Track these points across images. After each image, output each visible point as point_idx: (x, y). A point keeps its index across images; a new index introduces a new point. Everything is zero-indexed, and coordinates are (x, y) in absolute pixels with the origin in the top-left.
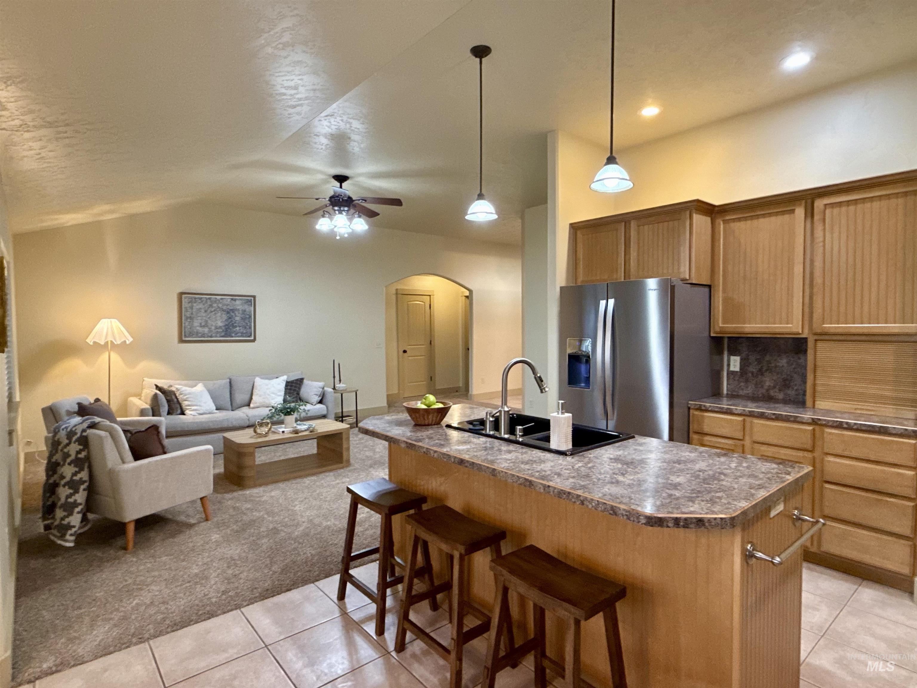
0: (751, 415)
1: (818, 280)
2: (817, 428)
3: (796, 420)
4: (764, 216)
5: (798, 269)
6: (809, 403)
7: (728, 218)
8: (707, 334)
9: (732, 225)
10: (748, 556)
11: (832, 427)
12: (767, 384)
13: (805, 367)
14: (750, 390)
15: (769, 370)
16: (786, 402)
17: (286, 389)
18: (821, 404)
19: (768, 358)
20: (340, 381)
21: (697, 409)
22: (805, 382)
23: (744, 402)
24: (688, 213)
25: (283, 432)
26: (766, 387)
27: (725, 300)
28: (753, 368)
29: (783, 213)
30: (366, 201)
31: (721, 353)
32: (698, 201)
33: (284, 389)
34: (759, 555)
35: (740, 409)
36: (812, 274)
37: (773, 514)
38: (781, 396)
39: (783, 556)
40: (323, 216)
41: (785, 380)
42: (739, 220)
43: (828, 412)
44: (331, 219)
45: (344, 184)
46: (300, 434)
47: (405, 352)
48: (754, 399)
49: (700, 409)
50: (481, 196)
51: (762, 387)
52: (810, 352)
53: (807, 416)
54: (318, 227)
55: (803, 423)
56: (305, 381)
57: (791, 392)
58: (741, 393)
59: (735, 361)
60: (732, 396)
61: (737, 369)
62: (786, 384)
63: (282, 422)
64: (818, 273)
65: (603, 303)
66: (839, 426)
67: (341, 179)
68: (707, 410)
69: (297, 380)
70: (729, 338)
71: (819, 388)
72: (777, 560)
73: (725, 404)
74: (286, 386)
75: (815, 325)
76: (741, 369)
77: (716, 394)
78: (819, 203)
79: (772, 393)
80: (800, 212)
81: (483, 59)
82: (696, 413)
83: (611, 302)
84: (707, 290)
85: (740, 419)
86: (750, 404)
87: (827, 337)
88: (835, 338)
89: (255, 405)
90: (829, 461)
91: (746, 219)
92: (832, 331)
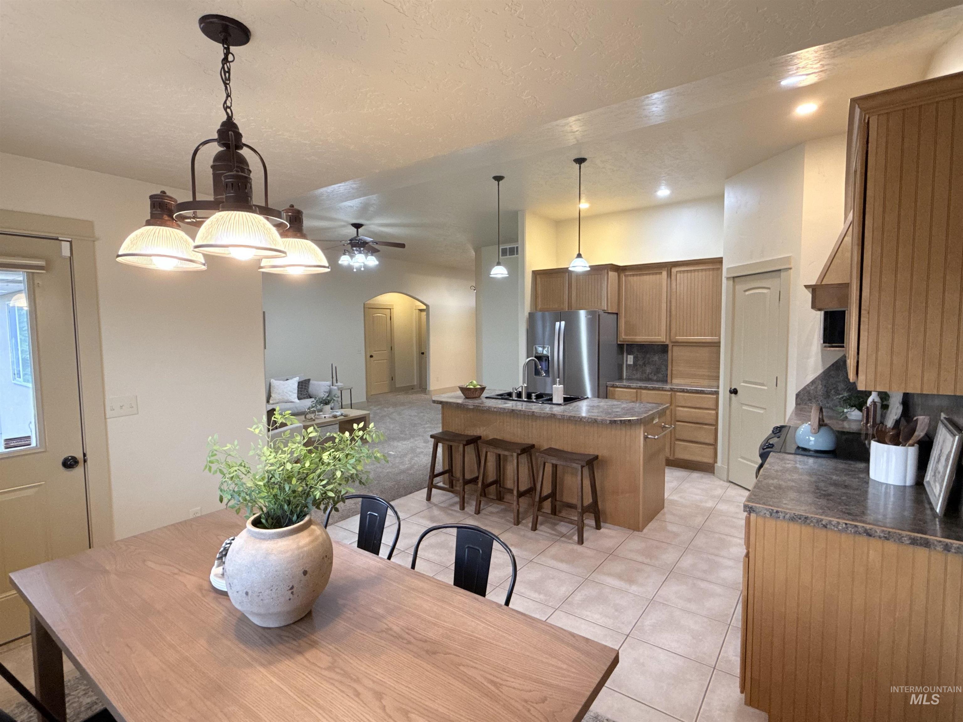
0: (641, 388)
1: (673, 313)
2: (673, 393)
3: (663, 390)
4: (646, 274)
5: (664, 305)
6: (669, 381)
7: (627, 274)
8: (616, 342)
9: (629, 278)
10: (646, 438)
11: (680, 392)
12: (648, 371)
13: (667, 361)
14: (638, 376)
15: (649, 363)
16: (657, 381)
17: (298, 387)
18: (675, 381)
19: (648, 356)
20: (337, 380)
21: (611, 387)
22: (667, 370)
23: (636, 382)
24: (606, 271)
25: (325, 417)
26: (647, 373)
27: (625, 323)
28: (640, 362)
29: (656, 274)
30: (377, 243)
31: (623, 354)
32: (612, 264)
33: (297, 388)
34: (649, 436)
35: (634, 385)
36: (670, 309)
37: (654, 422)
38: (655, 378)
39: (659, 436)
40: (344, 254)
41: (657, 369)
42: (633, 275)
43: (678, 385)
44: (352, 257)
45: (360, 230)
46: (338, 418)
47: (371, 356)
48: (641, 380)
49: (613, 386)
50: (499, 264)
51: (645, 373)
52: (670, 352)
53: (668, 387)
54: (340, 262)
55: (665, 391)
56: (311, 382)
57: (660, 375)
58: (634, 377)
59: (630, 358)
60: (629, 379)
61: (632, 363)
62: (658, 371)
63: (320, 411)
64: (673, 308)
65: (558, 324)
66: (683, 391)
67: (357, 226)
68: (617, 387)
69: (305, 380)
70: (627, 345)
71: (674, 372)
72: (656, 437)
73: (625, 383)
74: (298, 385)
75: (672, 338)
76: (634, 363)
77: (620, 378)
78: (674, 270)
79: (650, 376)
80: (664, 273)
81: (500, 182)
82: (612, 389)
83: (563, 323)
84: (615, 316)
85: (635, 391)
86: (639, 383)
87: (678, 344)
88: (682, 344)
89: (275, 402)
90: (679, 410)
91: (637, 275)
92: (680, 340)
